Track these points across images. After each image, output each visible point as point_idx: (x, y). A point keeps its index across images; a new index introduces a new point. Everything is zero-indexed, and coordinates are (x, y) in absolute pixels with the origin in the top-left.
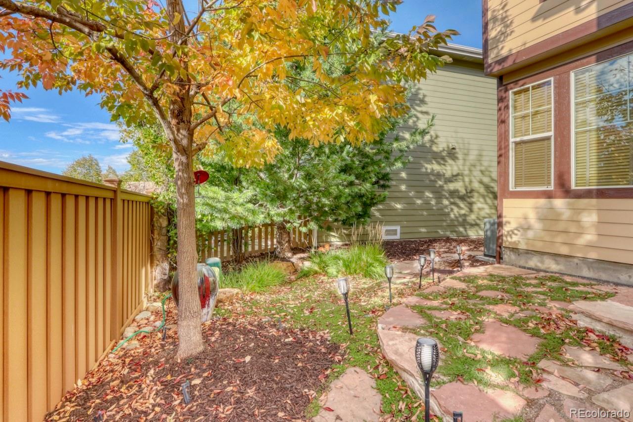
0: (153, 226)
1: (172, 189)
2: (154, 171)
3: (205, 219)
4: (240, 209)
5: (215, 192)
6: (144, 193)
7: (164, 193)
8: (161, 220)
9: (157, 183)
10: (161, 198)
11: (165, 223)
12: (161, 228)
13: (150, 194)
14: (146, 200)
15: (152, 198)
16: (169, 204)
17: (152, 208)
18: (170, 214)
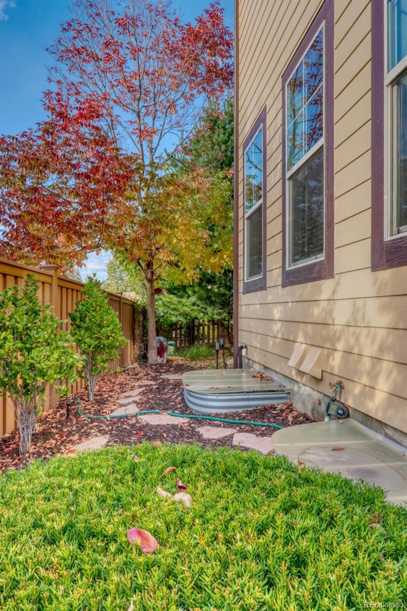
0: (135, 320)
1: (146, 296)
2: (135, 286)
3: (166, 316)
4: (186, 309)
5: (170, 298)
6: (129, 299)
7: (141, 299)
8: (139, 317)
9: (137, 293)
10: (139, 302)
11: (141, 319)
12: (139, 321)
13: (133, 300)
14: (131, 303)
15: (134, 302)
16: (144, 306)
17: (134, 308)
18: (144, 312)
